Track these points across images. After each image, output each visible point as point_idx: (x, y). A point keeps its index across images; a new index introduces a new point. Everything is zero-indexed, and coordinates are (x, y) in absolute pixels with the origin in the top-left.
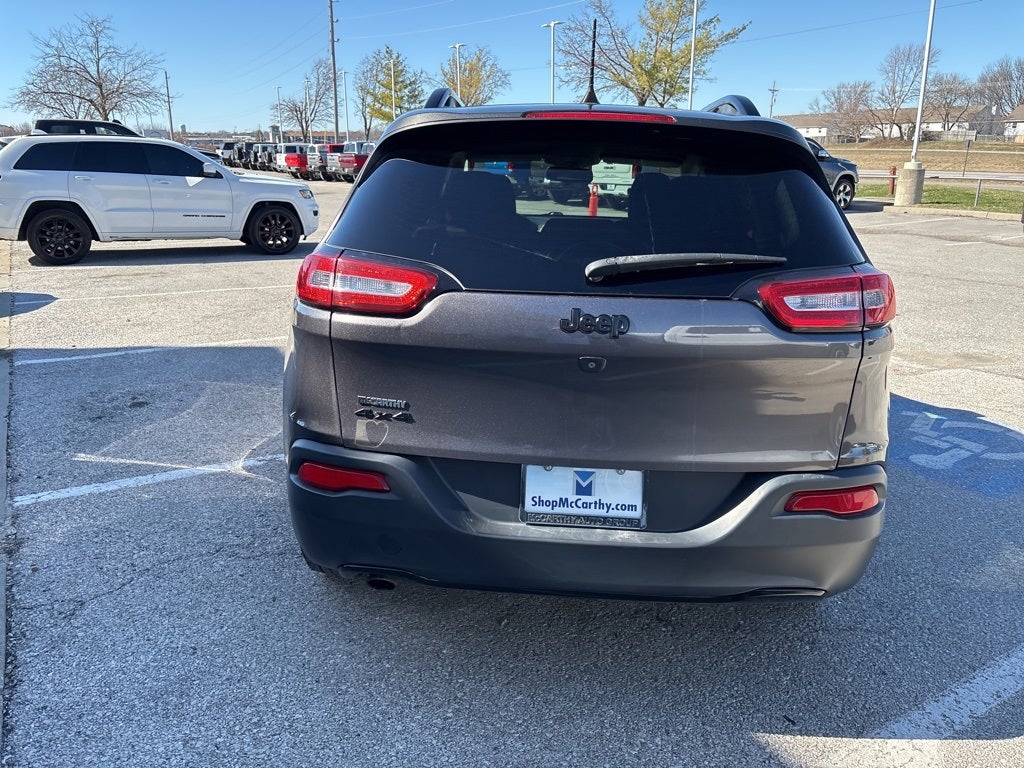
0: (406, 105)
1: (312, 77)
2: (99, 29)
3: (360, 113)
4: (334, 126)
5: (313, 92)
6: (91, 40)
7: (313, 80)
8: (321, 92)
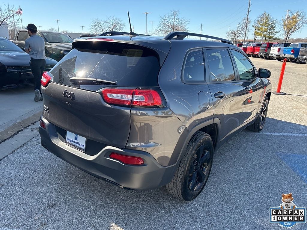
0: (269, 31)
1: (241, 23)
2: (176, 13)
3: (254, 34)
4: (244, 38)
5: (241, 28)
6: (173, 17)
7: (241, 24)
8: (243, 27)
